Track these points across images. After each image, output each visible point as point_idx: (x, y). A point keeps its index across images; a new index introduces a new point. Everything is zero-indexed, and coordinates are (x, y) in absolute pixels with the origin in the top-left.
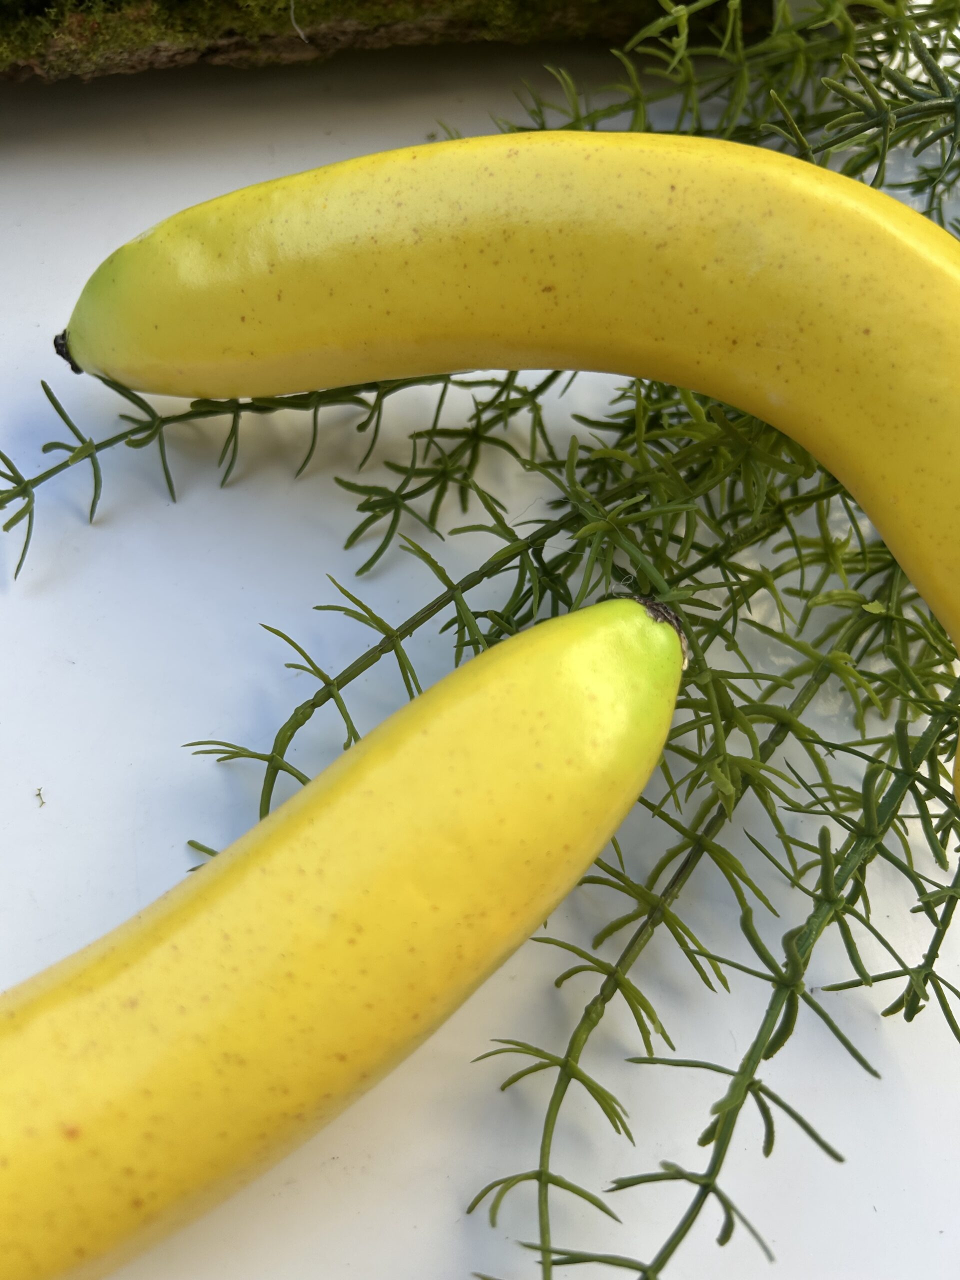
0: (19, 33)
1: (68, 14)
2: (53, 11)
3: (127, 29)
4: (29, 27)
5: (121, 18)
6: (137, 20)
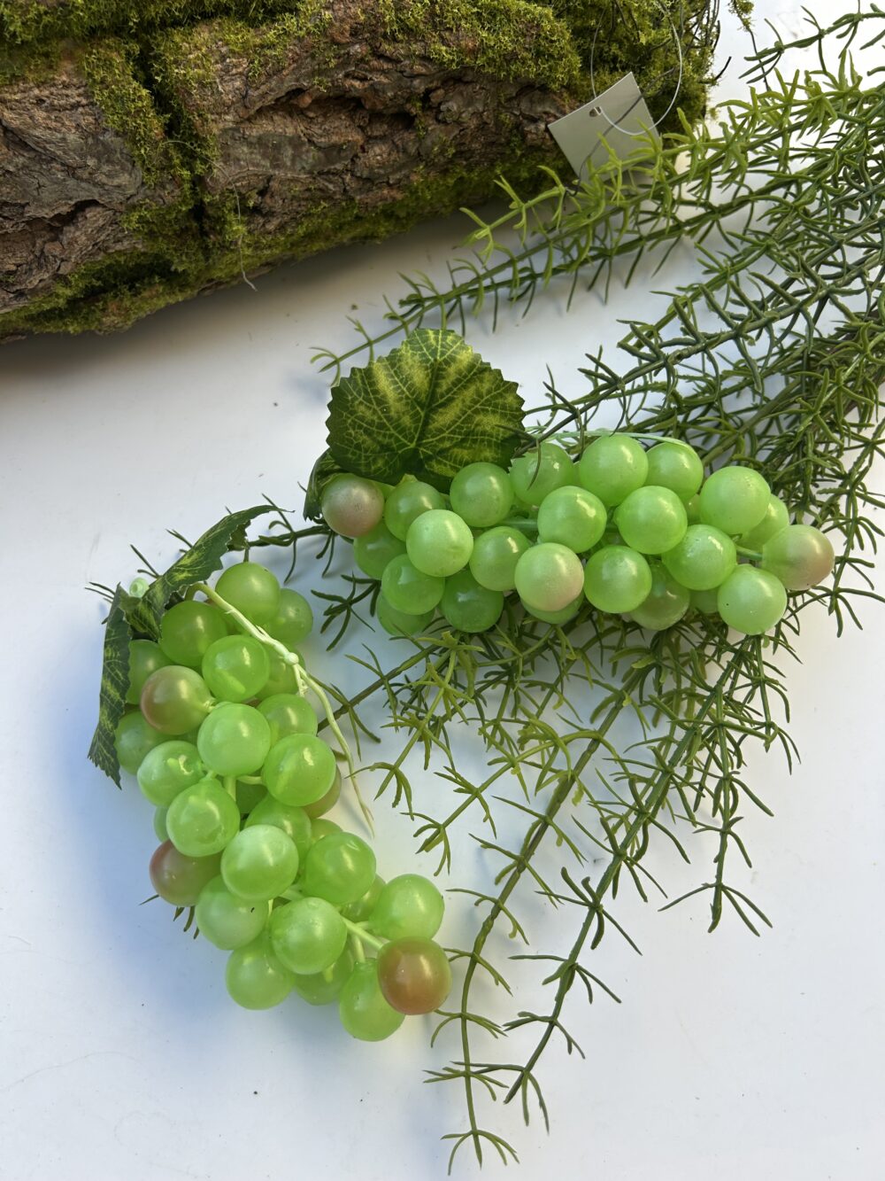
0: (83, 317)
1: (109, 304)
2: (100, 304)
3: (147, 304)
4: (88, 314)
5: (141, 299)
6: (151, 298)
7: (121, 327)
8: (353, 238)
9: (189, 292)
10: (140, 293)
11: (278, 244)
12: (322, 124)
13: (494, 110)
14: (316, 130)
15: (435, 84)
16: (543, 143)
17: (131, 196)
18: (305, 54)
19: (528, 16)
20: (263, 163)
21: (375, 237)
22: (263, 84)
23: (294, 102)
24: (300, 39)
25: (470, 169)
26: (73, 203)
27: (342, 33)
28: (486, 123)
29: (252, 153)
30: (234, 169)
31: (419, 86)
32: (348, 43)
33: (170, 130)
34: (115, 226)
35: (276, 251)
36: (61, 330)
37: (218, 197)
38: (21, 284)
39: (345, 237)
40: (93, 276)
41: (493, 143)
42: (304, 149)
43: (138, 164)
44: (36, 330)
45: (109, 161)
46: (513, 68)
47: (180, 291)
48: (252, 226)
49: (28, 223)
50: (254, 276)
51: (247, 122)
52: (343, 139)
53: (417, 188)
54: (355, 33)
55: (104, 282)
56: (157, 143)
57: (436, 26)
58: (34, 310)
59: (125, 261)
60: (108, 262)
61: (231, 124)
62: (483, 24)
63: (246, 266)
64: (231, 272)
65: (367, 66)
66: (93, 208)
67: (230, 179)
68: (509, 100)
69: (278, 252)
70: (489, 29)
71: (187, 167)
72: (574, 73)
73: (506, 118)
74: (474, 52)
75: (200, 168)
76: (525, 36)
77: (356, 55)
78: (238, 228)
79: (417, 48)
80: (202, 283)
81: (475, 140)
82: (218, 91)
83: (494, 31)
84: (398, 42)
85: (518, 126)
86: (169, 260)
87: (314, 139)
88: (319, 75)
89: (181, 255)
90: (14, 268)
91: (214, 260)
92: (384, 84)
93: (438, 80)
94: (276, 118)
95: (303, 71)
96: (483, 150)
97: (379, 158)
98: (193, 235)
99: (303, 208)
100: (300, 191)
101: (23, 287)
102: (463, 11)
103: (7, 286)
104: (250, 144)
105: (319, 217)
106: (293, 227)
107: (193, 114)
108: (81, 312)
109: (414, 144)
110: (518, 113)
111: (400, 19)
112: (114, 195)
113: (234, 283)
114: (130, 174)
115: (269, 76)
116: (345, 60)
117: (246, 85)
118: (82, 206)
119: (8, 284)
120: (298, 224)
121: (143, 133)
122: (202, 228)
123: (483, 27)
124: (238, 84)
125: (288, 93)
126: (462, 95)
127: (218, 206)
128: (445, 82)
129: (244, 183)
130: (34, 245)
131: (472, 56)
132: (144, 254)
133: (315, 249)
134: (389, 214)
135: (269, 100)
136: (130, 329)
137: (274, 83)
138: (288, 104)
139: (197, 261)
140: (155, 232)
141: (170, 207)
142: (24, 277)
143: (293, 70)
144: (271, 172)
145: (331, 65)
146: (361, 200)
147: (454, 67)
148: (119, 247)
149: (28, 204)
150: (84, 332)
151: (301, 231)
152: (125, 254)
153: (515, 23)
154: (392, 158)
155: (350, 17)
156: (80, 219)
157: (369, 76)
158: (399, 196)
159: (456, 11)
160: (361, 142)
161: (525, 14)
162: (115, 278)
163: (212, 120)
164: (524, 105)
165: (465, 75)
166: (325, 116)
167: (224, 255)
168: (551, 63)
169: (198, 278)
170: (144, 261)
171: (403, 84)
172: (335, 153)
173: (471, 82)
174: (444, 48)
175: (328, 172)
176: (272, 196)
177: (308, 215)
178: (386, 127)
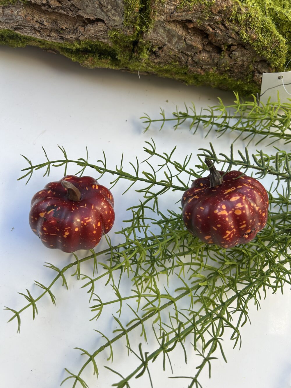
0: (79, 57)
1: (89, 57)
2: (87, 56)
3: (102, 64)
4: (81, 57)
5: (101, 61)
6: (104, 63)
7: (90, 67)
8: (179, 79)
9: (118, 68)
10: (101, 59)
11: (155, 67)
12: (192, 36)
13: (249, 63)
14: (189, 37)
15: (235, 43)
16: (258, 82)
17: (117, 26)
18: (199, 10)
19: (277, 38)
20: (165, 38)
21: (187, 82)
22: (181, 12)
23: (186, 24)
24: (200, 4)
25: (230, 77)
26: (96, 17)
27: (215, 10)
28: (244, 65)
29: (164, 33)
30: (155, 35)
31: (230, 41)
32: (215, 14)
33: (141, 11)
34: (106, 33)
35: (153, 70)
36: (69, 57)
37: (145, 41)
38: (64, 35)
39: (177, 77)
40: (89, 45)
41: (242, 73)
42: (181, 41)
43: (125, 16)
44: (61, 53)
45: (115, 10)
46: (263, 52)
47: (115, 66)
48: (150, 57)
49: (77, 16)
50: (142, 74)
51: (168, 22)
52: (196, 45)
53: (210, 74)
54: (219, 12)
55: (92, 49)
56: (135, 12)
57: (247, 25)
58: (64, 46)
59: (102, 46)
60: (97, 43)
61: (162, 20)
62: (262, 32)
63: (141, 69)
64: (135, 68)
65: (217, 25)
66: (101, 23)
67: (152, 38)
68: (256, 62)
69: (154, 70)
70: (263, 35)
71: (140, 26)
72: (282, 65)
73: (251, 67)
74: (254, 40)
75: (144, 29)
76: (273, 44)
77: (216, 20)
78: (145, 55)
79: (237, 29)
80: (123, 67)
81: (237, 69)
82: (164, 6)
83: (264, 37)
84: (232, 23)
85: (253, 72)
86: (116, 54)
87: (186, 40)
88: (200, 20)
89: (122, 54)
90: (64, 28)
91: (131, 62)
92: (219, 34)
93: (237, 43)
94: (178, 26)
95: (196, 15)
96: (238, 74)
97: (204, 57)
98: (129, 50)
99: (170, 60)
100: (172, 55)
101: (64, 36)
102: (258, 25)
103: (59, 34)
104: (165, 30)
105: (173, 66)
106: (163, 65)
107: (152, 9)
108: (78, 55)
109: (217, 60)
110: (256, 68)
111: (237, 16)
112: (111, 22)
113: (134, 73)
114: (120, 18)
115: (184, 11)
116: (212, 19)
117: (175, 10)
118: (98, 20)
119: (59, 33)
120: (165, 65)
121: (132, 7)
122: (133, 49)
123: (261, 34)
124: (172, 8)
125: (186, 20)
126: (242, 52)
127: (143, 45)
128: (238, 45)
129: (156, 42)
130: (75, 24)
131: (253, 41)
132: (110, 47)
133: (166, 76)
134: (195, 78)
135: (179, 19)
136: (92, 69)
137: (184, 14)
138: (185, 24)
139: (126, 59)
140: (117, 42)
141: (127, 36)
142: (66, 33)
143: (193, 13)
144: (167, 43)
145: (206, 19)
146: (190, 68)
147: (245, 41)
148: (103, 40)
149: (81, 9)
150: (76, 62)
151: (165, 68)
152: (103, 44)
153: (272, 38)
154: (208, 60)
155: (221, 6)
156: (95, 24)
157: (216, 29)
158: (203, 73)
159: (256, 23)
160: (200, 50)
161: (277, 37)
162: (96, 50)
163: (157, 15)
164: (259, 66)
165: (247, 46)
166: (194, 34)
167: (136, 62)
168: (276, 57)
169: (123, 64)
170: (108, 49)
171: (225, 38)
172: (190, 48)
173: (247, 49)
174: (245, 33)
175: (185, 53)
176: (162, 51)
177: (170, 64)
178: (211, 49)
